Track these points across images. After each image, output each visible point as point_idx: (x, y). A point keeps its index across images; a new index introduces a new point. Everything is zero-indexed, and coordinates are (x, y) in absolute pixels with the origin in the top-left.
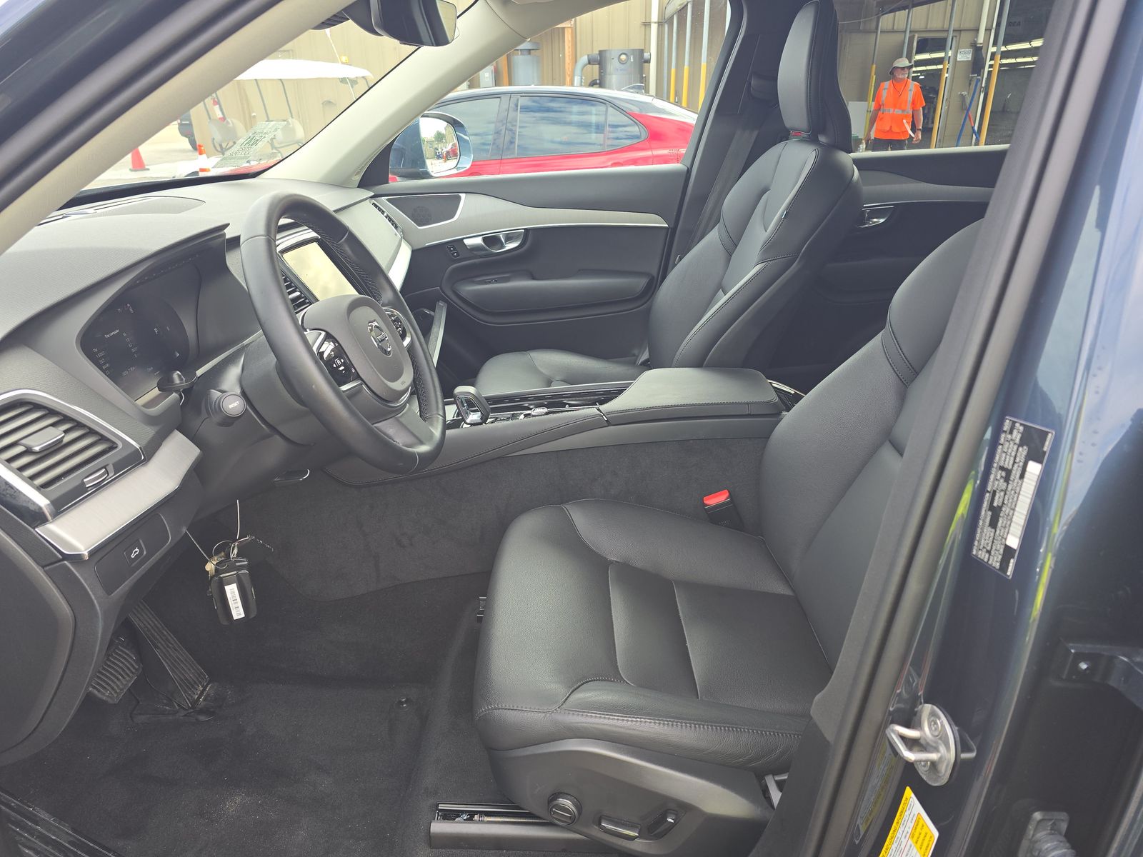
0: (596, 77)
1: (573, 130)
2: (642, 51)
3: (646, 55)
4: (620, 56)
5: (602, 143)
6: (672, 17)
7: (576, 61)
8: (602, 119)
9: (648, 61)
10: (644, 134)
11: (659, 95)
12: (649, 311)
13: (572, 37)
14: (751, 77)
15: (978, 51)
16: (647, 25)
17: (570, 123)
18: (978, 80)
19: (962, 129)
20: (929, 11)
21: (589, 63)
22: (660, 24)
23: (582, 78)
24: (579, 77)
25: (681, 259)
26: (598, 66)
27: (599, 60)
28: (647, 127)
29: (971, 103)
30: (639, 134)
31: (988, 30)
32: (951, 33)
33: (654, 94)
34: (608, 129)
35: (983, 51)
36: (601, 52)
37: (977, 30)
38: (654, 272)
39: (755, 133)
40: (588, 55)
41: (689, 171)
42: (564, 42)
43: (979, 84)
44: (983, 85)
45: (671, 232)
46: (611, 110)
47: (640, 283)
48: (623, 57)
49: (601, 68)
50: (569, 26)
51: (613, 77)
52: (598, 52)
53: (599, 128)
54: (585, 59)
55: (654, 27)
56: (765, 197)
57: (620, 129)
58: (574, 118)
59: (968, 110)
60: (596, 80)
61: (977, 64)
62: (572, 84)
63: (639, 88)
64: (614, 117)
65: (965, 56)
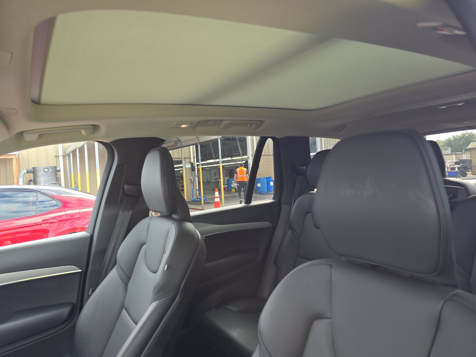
0: (32, 178)
1: (20, 205)
2: (55, 167)
3: (58, 169)
4: (44, 169)
5: (35, 210)
6: (69, 154)
7: (20, 172)
8: (35, 199)
9: (59, 171)
10: (60, 204)
11: (66, 186)
12: (74, 328)
13: (17, 162)
14: (124, 185)
15: (192, 164)
16: (57, 157)
17: (18, 202)
18: (194, 174)
19: (193, 190)
20: (173, 152)
21: (28, 172)
22: (64, 156)
23: (23, 179)
24: (22, 179)
25: (93, 291)
26: (32, 174)
27: (34, 171)
28: (60, 200)
29: (194, 180)
30: (57, 204)
31: (194, 158)
32: (183, 159)
33: (64, 186)
34: (38, 203)
35: (194, 164)
36: (34, 168)
37: (190, 158)
38: (74, 301)
39: (131, 212)
40: (27, 169)
41: (92, 237)
42: (12, 164)
43: (195, 175)
44: (196, 175)
45: (83, 275)
46: (39, 195)
47: (65, 311)
48: (46, 170)
49: (34, 175)
50: (15, 157)
51: (41, 178)
52: (32, 168)
53: (34, 203)
54: (25, 171)
55: (61, 158)
56: (144, 248)
57: (47, 203)
58: (20, 199)
59: (194, 183)
60: (32, 179)
61: (193, 169)
62: (18, 184)
63: (55, 184)
64: (41, 198)
65: (189, 166)
